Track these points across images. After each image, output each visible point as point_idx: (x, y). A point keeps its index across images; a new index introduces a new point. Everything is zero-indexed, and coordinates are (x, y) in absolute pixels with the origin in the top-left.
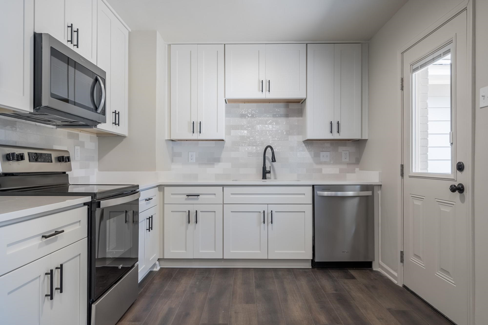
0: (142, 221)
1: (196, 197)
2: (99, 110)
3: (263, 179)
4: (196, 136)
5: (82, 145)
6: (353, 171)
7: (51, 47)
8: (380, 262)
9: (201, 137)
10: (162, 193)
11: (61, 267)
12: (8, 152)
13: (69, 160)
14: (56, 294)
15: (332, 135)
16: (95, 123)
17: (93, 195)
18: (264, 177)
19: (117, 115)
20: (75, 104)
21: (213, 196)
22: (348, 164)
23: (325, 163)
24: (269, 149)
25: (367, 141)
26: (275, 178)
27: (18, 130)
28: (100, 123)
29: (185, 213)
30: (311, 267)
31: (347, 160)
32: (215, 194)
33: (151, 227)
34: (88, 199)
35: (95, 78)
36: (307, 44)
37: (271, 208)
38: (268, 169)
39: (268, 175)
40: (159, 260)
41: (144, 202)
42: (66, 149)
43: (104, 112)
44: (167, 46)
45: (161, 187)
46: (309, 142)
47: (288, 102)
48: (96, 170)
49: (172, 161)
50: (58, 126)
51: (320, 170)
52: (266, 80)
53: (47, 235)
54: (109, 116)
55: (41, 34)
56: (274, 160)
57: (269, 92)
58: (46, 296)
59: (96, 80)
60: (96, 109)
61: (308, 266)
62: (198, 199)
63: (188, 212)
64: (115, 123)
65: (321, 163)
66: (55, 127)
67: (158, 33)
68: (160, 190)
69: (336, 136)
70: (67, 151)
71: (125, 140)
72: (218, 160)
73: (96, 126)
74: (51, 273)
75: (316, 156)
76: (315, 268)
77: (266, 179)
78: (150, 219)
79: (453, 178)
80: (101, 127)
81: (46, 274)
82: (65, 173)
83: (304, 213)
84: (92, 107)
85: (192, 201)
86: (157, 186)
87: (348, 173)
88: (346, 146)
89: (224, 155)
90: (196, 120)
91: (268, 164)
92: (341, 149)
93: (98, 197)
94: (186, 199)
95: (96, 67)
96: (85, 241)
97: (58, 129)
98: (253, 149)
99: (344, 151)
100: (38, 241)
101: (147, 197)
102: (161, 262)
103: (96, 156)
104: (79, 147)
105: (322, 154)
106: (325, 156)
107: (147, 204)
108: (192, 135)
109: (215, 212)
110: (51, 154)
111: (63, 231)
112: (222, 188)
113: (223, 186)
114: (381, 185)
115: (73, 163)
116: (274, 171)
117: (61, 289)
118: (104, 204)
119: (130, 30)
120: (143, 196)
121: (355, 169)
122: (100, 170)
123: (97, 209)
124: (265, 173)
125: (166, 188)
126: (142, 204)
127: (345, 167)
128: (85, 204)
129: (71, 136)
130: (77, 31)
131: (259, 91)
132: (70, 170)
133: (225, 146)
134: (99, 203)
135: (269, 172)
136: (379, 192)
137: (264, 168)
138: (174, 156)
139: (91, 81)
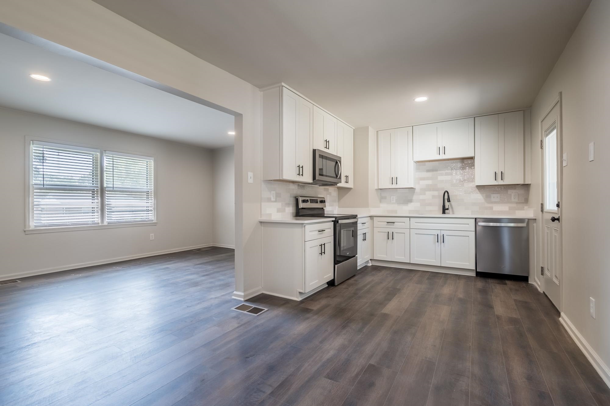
0: (360, 235)
1: (393, 224)
2: (338, 178)
3: (443, 213)
4: (394, 186)
5: (330, 194)
6: (522, 209)
7: (319, 155)
8: (536, 278)
9: (398, 186)
10: (372, 221)
11: (324, 244)
12: (303, 199)
13: (325, 202)
14: (323, 254)
15: (497, 182)
16: (335, 184)
17: (336, 217)
18: (444, 212)
19: (347, 177)
20: (326, 176)
21: (403, 224)
22: (517, 203)
23: (495, 203)
24: (446, 193)
25: (530, 186)
26: (453, 213)
27: (305, 189)
28: (338, 183)
29: (386, 233)
30: (475, 276)
31: (516, 200)
32: (404, 222)
33: (365, 239)
34: (334, 219)
35: (336, 162)
36: (475, 118)
37: (443, 232)
38: (447, 207)
39: (446, 211)
40: (371, 260)
41: (361, 224)
42: (323, 197)
43: (340, 178)
44: (376, 132)
45: (371, 217)
46: (480, 188)
47: (463, 159)
48: (337, 207)
49: (381, 202)
50: (320, 186)
51: (491, 208)
52: (442, 147)
53: (320, 231)
54: (343, 179)
55: (315, 150)
56: (449, 200)
57: (445, 154)
58: (320, 253)
59: (337, 162)
60: (337, 176)
61: (473, 274)
62: (394, 225)
63: (388, 232)
64: (346, 182)
65: (492, 203)
66: (318, 186)
67: (370, 127)
68: (371, 219)
69: (501, 182)
70: (324, 198)
71: (352, 190)
72: (411, 201)
73: (337, 185)
74: (321, 245)
75: (488, 197)
76: (478, 276)
77: (445, 213)
78: (364, 234)
79: (556, 212)
80: (339, 185)
81: (320, 245)
82: (323, 208)
83: (468, 237)
84: (335, 176)
85: (390, 226)
86: (370, 216)
87: (517, 210)
88: (516, 189)
89: (415, 197)
90: (394, 176)
91: (447, 204)
92: (510, 191)
93: (337, 218)
94: (387, 225)
95: (337, 156)
96: (333, 237)
97: (320, 187)
98: (436, 193)
99: (512, 193)
100: (317, 232)
101: (363, 222)
102: (372, 262)
103: (337, 199)
104: (329, 195)
105: (493, 196)
106: (495, 197)
107: (363, 226)
108: (392, 186)
109: (404, 233)
110: (317, 199)
111: (325, 231)
112: (409, 218)
113: (410, 217)
114: (536, 219)
115: (327, 204)
116: (452, 208)
117: (324, 253)
118: (340, 221)
119: (354, 128)
120: (360, 221)
121: (524, 207)
122: (339, 207)
123: (337, 224)
124: (444, 210)
125: (374, 218)
126: (359, 226)
127: (514, 205)
128: (333, 221)
129: (325, 190)
130: (329, 142)
131: (438, 154)
132: (325, 207)
133: (415, 191)
134: (338, 221)
135: (448, 209)
136: (535, 225)
137: (444, 206)
138: (382, 199)
139: (334, 163)
